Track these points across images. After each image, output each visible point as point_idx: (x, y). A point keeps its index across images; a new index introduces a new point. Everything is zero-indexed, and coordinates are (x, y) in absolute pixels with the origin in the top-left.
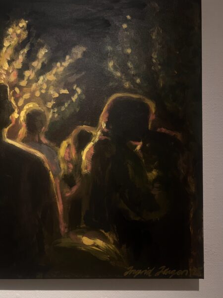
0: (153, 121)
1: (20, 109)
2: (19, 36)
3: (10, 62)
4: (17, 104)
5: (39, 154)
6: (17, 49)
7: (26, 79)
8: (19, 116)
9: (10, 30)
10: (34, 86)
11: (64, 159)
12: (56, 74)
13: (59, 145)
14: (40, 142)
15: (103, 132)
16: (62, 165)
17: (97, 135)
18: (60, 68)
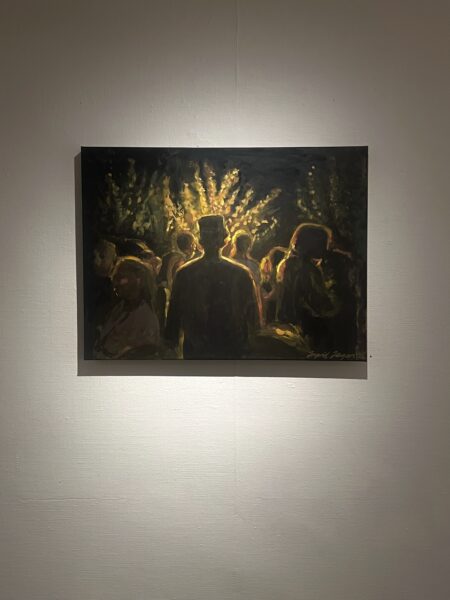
0: (331, 244)
1: (232, 234)
2: (232, 181)
3: (225, 200)
4: (230, 231)
5: (245, 268)
6: (231, 191)
7: (237, 212)
8: (231, 239)
9: (226, 177)
10: (243, 217)
11: (263, 271)
12: (259, 209)
13: (260, 262)
14: (246, 258)
15: (292, 251)
16: (262, 276)
17: (288, 254)
18: (262, 204)
